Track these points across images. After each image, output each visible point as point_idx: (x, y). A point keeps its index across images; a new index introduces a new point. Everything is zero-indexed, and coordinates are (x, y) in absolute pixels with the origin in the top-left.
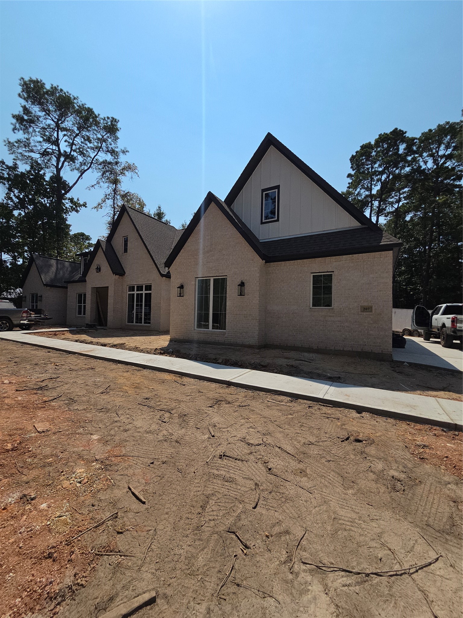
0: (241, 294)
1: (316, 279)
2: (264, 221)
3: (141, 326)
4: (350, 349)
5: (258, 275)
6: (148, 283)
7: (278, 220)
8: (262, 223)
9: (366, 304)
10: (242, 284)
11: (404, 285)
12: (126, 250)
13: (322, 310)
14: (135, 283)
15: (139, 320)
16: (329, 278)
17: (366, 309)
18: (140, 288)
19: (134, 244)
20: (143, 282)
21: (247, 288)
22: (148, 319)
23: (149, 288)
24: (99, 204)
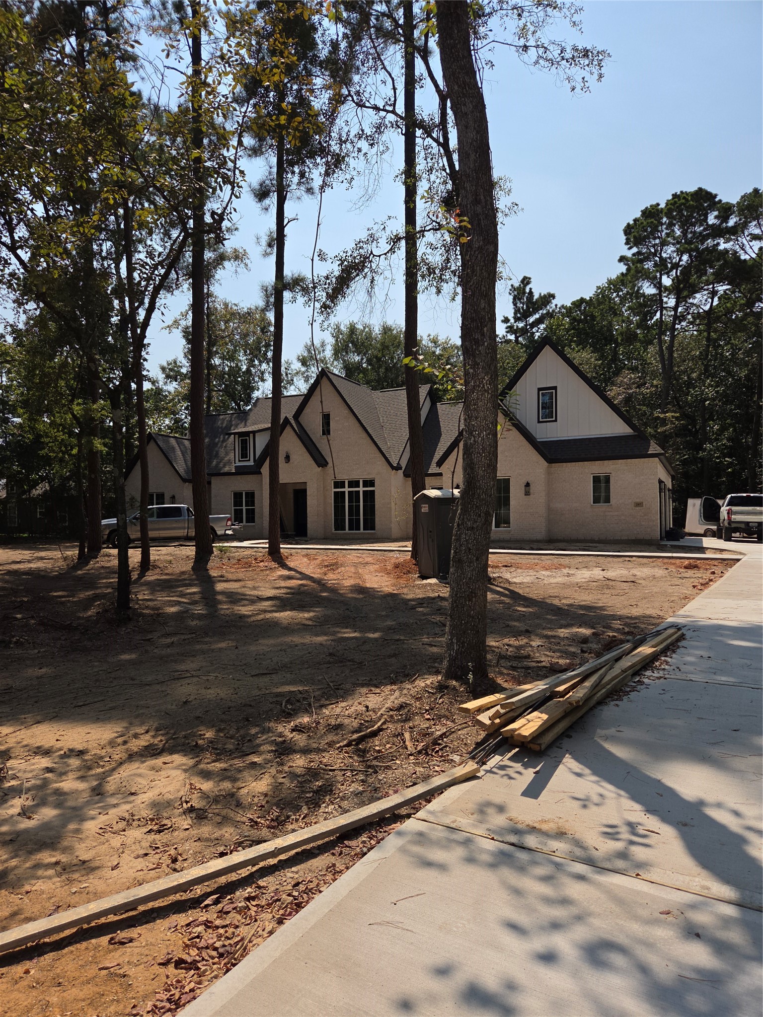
0: (527, 493)
1: (596, 480)
2: (541, 420)
3: (359, 534)
4: (626, 538)
5: (543, 476)
6: (368, 477)
7: (556, 421)
8: (539, 422)
9: (638, 501)
10: (528, 485)
11: (717, 458)
12: (326, 431)
13: (602, 506)
14: (345, 477)
15: (354, 525)
16: (607, 479)
17: (639, 505)
18: (354, 483)
19: (340, 422)
20: (360, 475)
21: (532, 488)
22: (370, 524)
23: (369, 483)
24: (175, 321)
